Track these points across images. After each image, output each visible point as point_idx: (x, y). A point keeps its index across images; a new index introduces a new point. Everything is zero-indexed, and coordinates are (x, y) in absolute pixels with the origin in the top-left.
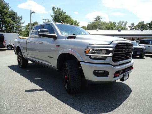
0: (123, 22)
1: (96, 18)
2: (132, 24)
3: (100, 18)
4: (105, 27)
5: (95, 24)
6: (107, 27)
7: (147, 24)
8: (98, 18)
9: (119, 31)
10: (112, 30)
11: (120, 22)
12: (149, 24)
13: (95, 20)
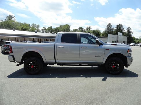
0: (36, 25)
1: (8, 17)
2: (44, 28)
3: (13, 18)
4: (20, 28)
5: (9, 23)
6: (22, 28)
7: (54, 29)
8: (10, 17)
9: (36, 33)
10: (28, 31)
11: (33, 24)
12: (55, 29)
13: (8, 18)
